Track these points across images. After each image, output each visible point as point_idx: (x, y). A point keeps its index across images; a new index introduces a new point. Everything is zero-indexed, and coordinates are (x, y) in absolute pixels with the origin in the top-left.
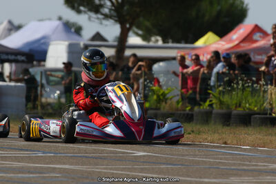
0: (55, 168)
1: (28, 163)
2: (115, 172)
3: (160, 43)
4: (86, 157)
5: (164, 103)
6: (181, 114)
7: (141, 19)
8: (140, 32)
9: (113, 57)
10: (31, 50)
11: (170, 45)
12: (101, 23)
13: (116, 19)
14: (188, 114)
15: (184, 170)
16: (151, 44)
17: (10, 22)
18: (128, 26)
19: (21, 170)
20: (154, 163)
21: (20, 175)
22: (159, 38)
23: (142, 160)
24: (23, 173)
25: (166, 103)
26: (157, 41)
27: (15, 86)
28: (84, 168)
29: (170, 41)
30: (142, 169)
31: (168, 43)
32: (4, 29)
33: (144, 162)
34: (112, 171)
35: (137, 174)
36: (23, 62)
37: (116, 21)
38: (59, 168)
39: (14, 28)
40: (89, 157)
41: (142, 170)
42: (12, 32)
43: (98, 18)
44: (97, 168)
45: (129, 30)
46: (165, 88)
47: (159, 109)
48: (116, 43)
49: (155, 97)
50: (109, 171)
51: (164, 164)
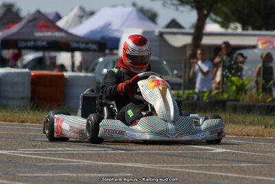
0: (125, 167)
1: (97, 161)
2: (191, 171)
3: (240, 30)
4: (160, 154)
5: (243, 94)
6: (261, 106)
7: (219, 5)
8: (219, 19)
9: (189, 44)
10: (103, 38)
11: (250, 32)
12: (177, 9)
13: (193, 5)
14: (269, 106)
15: (267, 169)
16: (230, 31)
17: (82, 9)
18: (205, 12)
19: (88, 169)
20: (233, 161)
21: (86, 175)
22: (239, 25)
23: (221, 158)
24: (91, 172)
25: (246, 94)
26: (236, 28)
27: (85, 77)
28: (157, 167)
29: (250, 28)
30: (221, 167)
31: (247, 30)
32: (75, 16)
33: (222, 160)
34: (187, 170)
35: (215, 173)
36: (94, 51)
37: (193, 7)
38: (130, 167)
39: (85, 14)
40: (163, 154)
41: (221, 169)
42: (84, 19)
43: (173, 4)
44: (172, 167)
45: (206, 16)
46: (244, 78)
47: (238, 101)
48: (192, 31)
49: (234, 88)
50: (184, 170)
51: (244, 162)
